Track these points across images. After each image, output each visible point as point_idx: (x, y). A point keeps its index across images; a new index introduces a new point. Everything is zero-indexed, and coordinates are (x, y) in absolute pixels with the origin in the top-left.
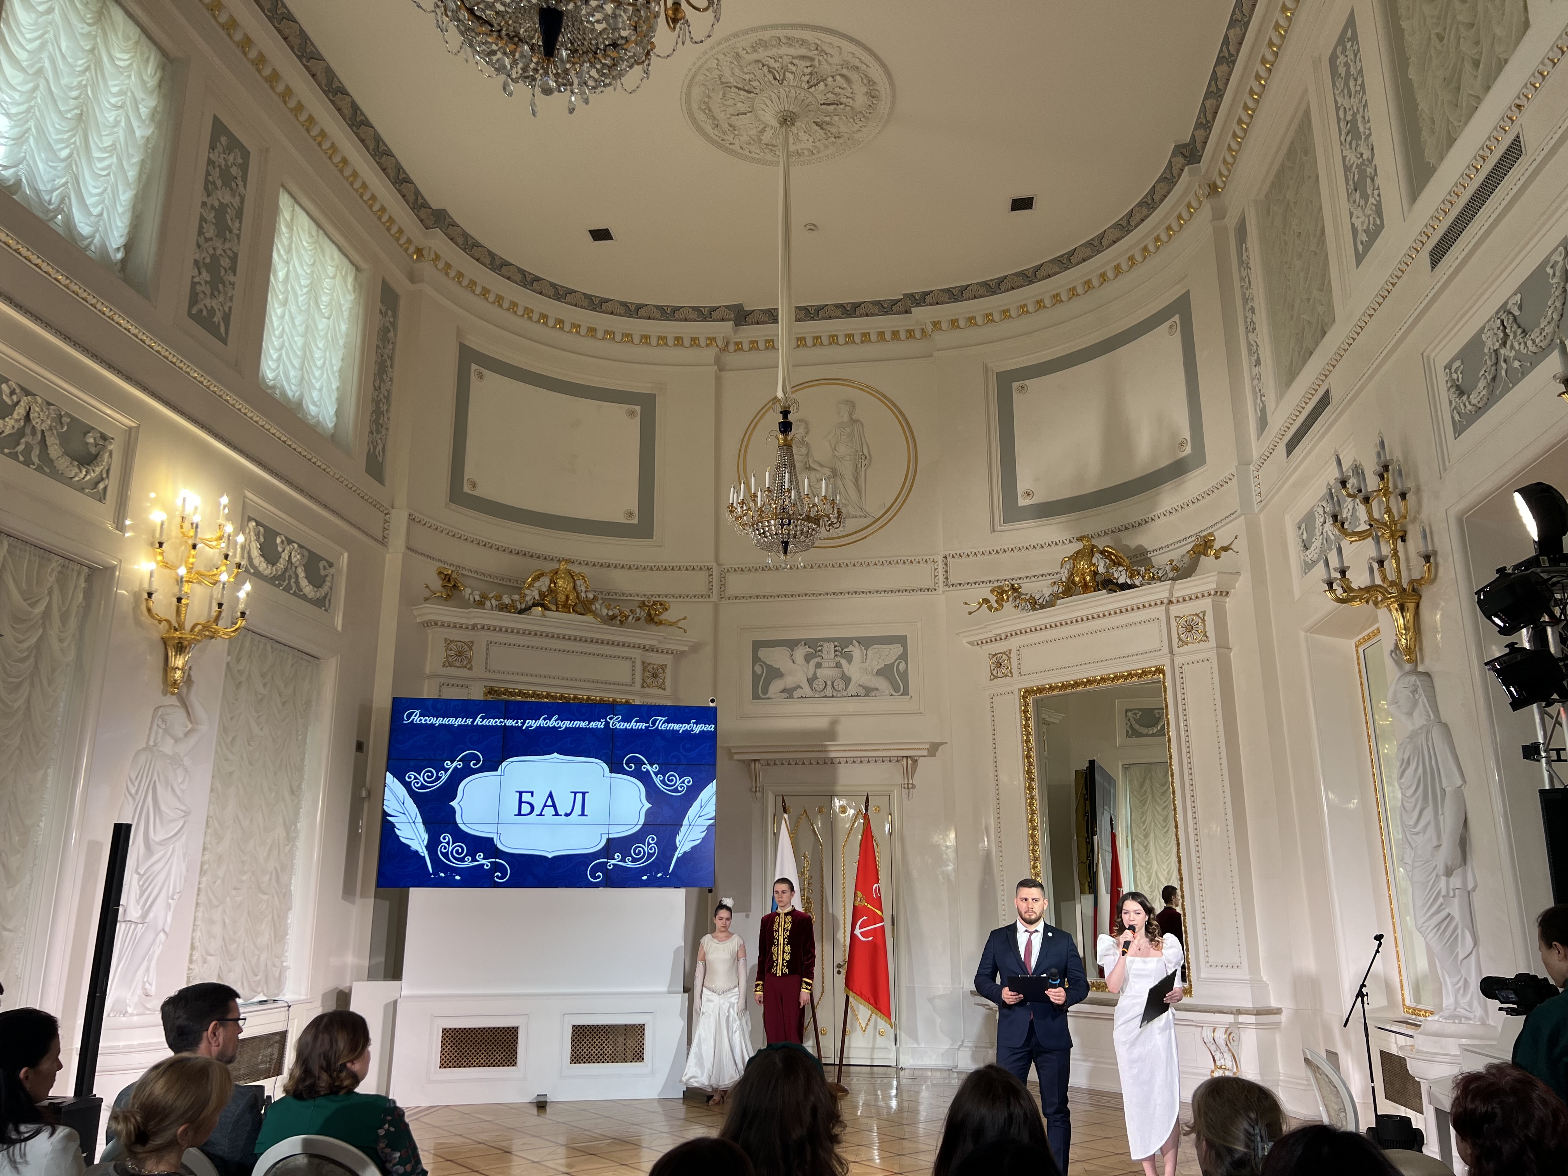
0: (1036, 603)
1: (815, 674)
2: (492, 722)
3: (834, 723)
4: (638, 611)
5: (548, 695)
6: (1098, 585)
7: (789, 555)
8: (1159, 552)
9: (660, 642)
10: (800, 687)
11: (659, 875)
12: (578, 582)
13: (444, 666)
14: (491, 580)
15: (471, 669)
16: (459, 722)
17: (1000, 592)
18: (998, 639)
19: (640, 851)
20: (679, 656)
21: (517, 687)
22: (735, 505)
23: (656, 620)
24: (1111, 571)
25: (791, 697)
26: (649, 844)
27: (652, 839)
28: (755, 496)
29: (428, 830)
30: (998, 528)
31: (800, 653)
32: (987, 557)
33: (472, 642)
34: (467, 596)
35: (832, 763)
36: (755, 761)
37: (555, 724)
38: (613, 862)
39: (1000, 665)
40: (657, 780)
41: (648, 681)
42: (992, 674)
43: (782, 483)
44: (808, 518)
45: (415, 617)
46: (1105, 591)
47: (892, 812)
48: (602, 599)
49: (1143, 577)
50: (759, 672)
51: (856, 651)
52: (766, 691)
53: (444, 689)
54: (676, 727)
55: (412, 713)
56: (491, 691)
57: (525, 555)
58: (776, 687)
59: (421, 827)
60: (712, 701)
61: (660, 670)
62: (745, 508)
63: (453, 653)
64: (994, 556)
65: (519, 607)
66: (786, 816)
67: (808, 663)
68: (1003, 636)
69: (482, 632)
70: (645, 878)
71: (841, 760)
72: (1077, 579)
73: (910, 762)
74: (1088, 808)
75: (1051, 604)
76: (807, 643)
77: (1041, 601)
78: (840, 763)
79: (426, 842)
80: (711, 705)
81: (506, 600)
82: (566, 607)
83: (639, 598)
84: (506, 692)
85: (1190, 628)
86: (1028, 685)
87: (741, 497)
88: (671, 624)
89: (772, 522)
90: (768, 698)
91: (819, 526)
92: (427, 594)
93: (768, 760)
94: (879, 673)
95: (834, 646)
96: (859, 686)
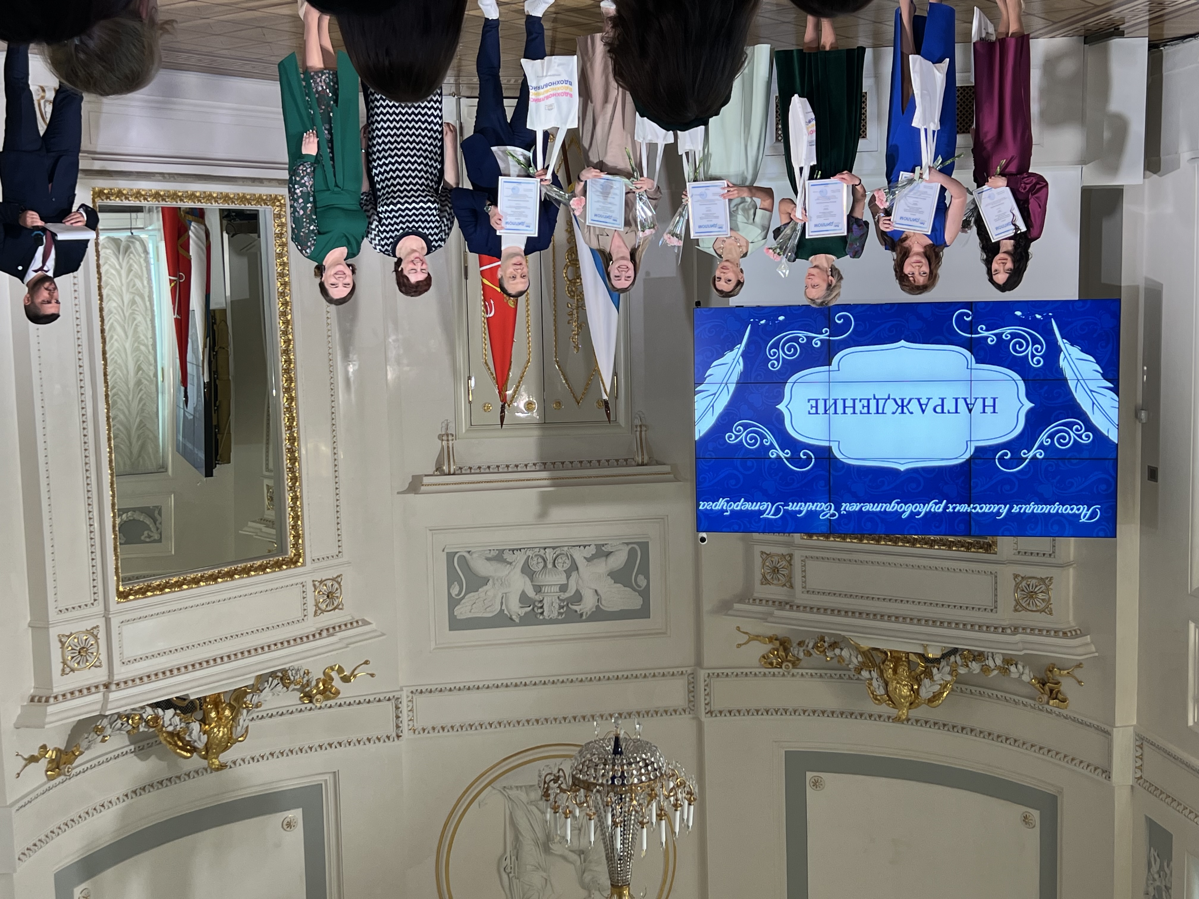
0: (282, 679)
1: (568, 578)
2: (986, 508)
3: (543, 514)
4: (801, 655)
5: (913, 543)
6: (201, 706)
7: (612, 736)
8: (119, 752)
9: (771, 614)
10: (589, 560)
11: (763, 322)
12: (882, 691)
13: (1051, 578)
14: (995, 692)
15: (1016, 576)
16: (1031, 508)
17: (328, 692)
18: (331, 630)
19: (789, 350)
20: (745, 596)
21: (954, 553)
22: (686, 802)
23: (777, 643)
24: (183, 725)
25: (599, 547)
26: (777, 360)
27: (775, 366)
28: (660, 817)
29: (1060, 371)
30: (329, 778)
31: (588, 604)
32: (343, 738)
33: (1016, 610)
34: (1027, 671)
35: (545, 464)
36: (643, 464)
37: (905, 507)
38: (822, 337)
39: (330, 595)
40: (770, 439)
41: (784, 563)
42: (339, 583)
43: (623, 834)
44: (588, 787)
45: (1092, 642)
46: (192, 698)
47: (468, 405)
48: (850, 670)
49: (141, 718)
50: (641, 577)
51: (515, 608)
52: (632, 553)
53: (1048, 549)
54: (749, 506)
55: (1090, 518)
56: (988, 548)
57: (954, 727)
58: (618, 560)
59: (1068, 374)
60: (703, 540)
61: (768, 577)
62: (672, 799)
63: (1040, 596)
64: (335, 739)
65: (958, 658)
66: (605, 397)
67: (578, 592)
68: (324, 633)
69: (1005, 623)
70: (781, 318)
71: (533, 468)
72: (227, 713)
73: (445, 468)
74: (214, 416)
75: (262, 679)
76: (578, 618)
77: (276, 682)
78: (535, 464)
79: (1062, 356)
80: (704, 535)
81: (975, 667)
82: (897, 658)
83: (800, 671)
84: (968, 547)
85: (82, 652)
86: (293, 571)
87: (678, 813)
88: (757, 637)
89: (636, 781)
90: (628, 544)
91: (574, 777)
92: (1078, 673)
93: (627, 465)
94: (485, 581)
95: (545, 613)
96: (511, 563)
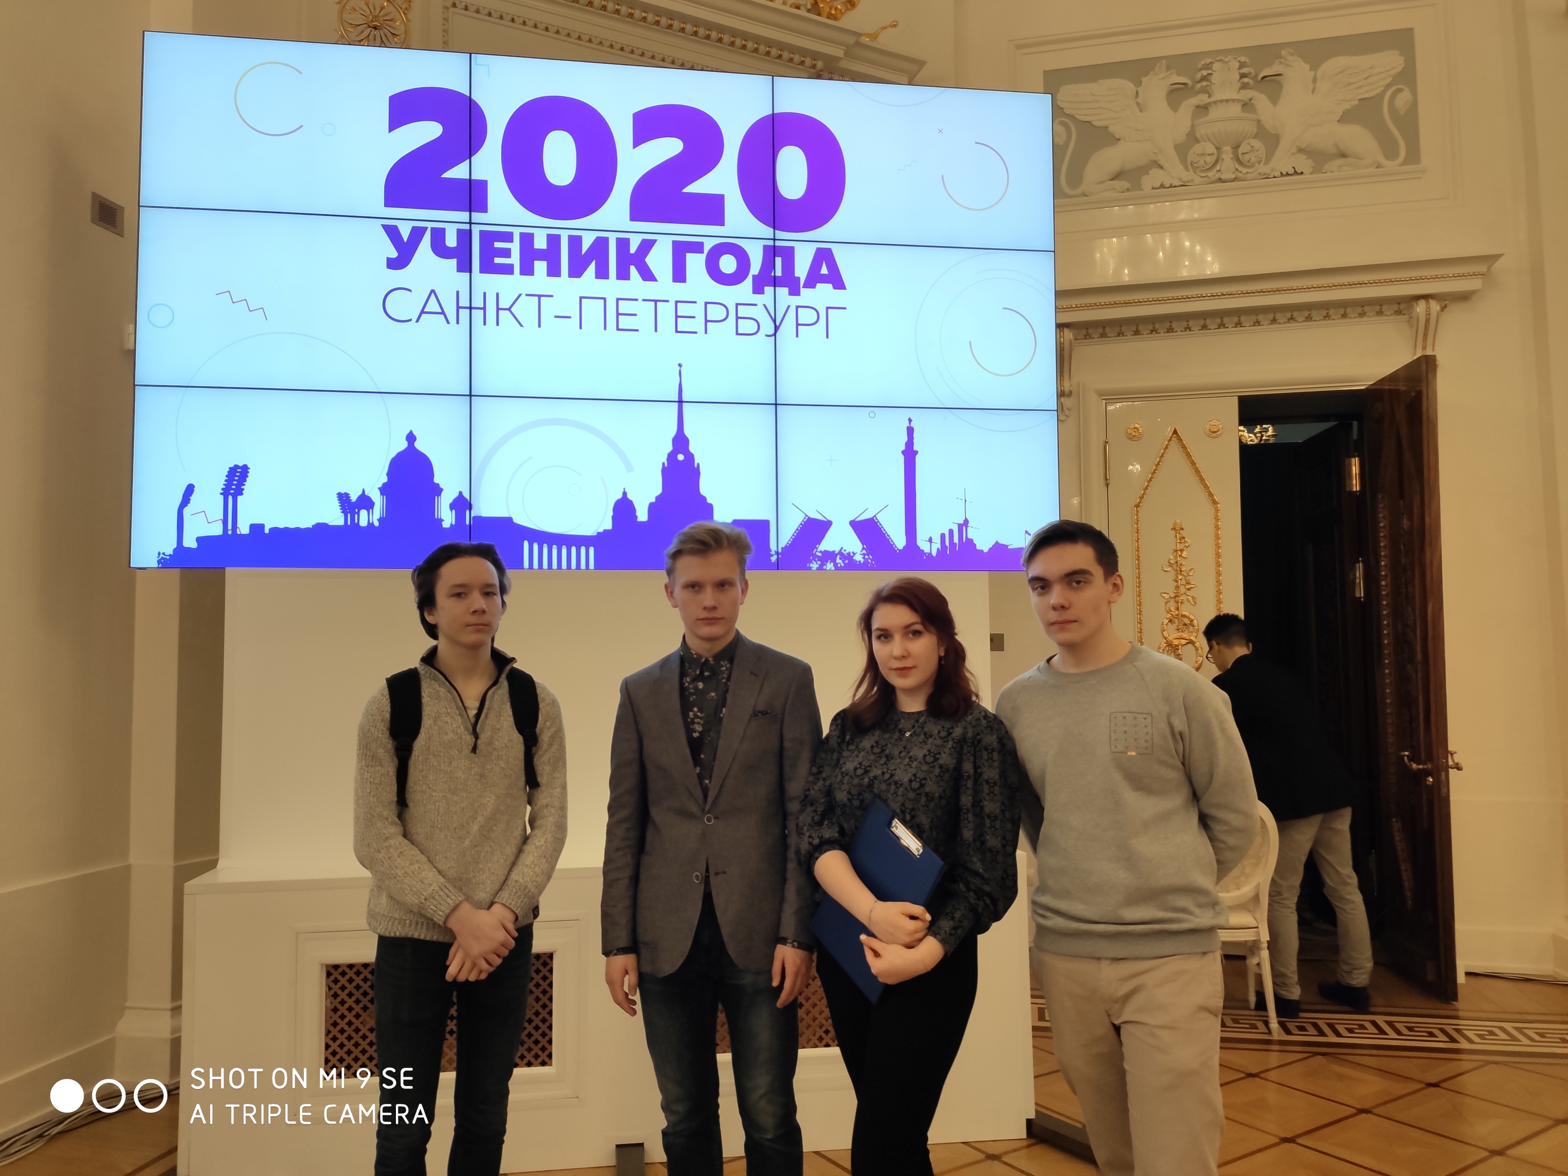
76: (1175, 62)
95: (1237, 65)
96: (1301, 150)
